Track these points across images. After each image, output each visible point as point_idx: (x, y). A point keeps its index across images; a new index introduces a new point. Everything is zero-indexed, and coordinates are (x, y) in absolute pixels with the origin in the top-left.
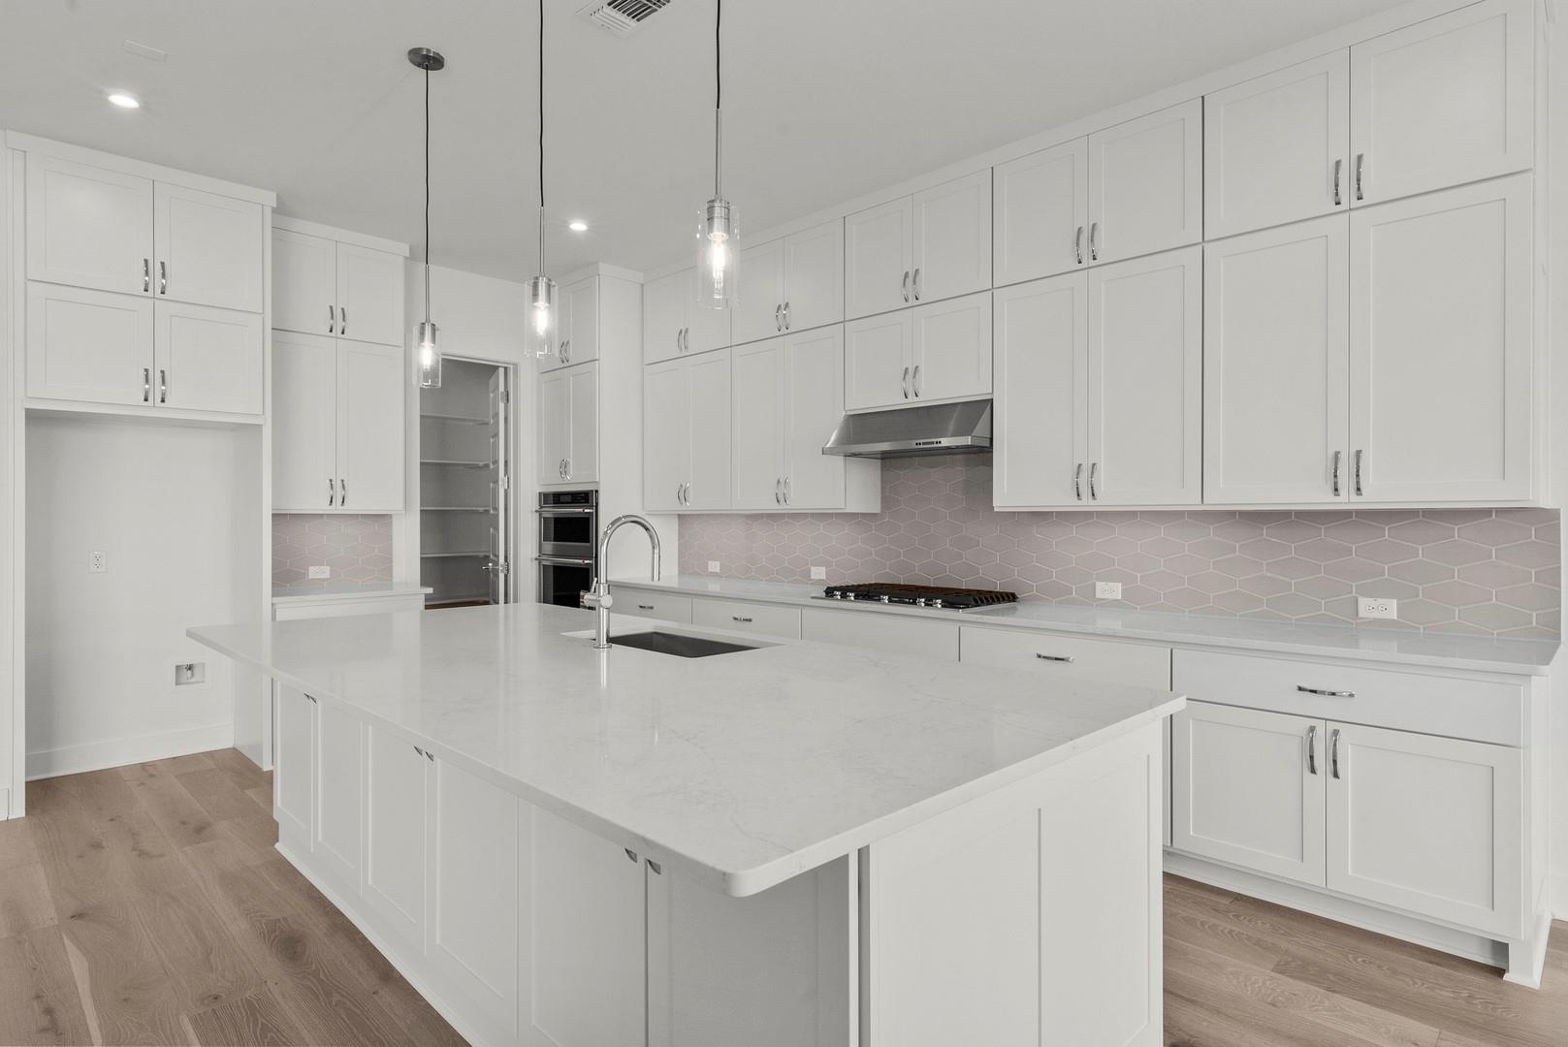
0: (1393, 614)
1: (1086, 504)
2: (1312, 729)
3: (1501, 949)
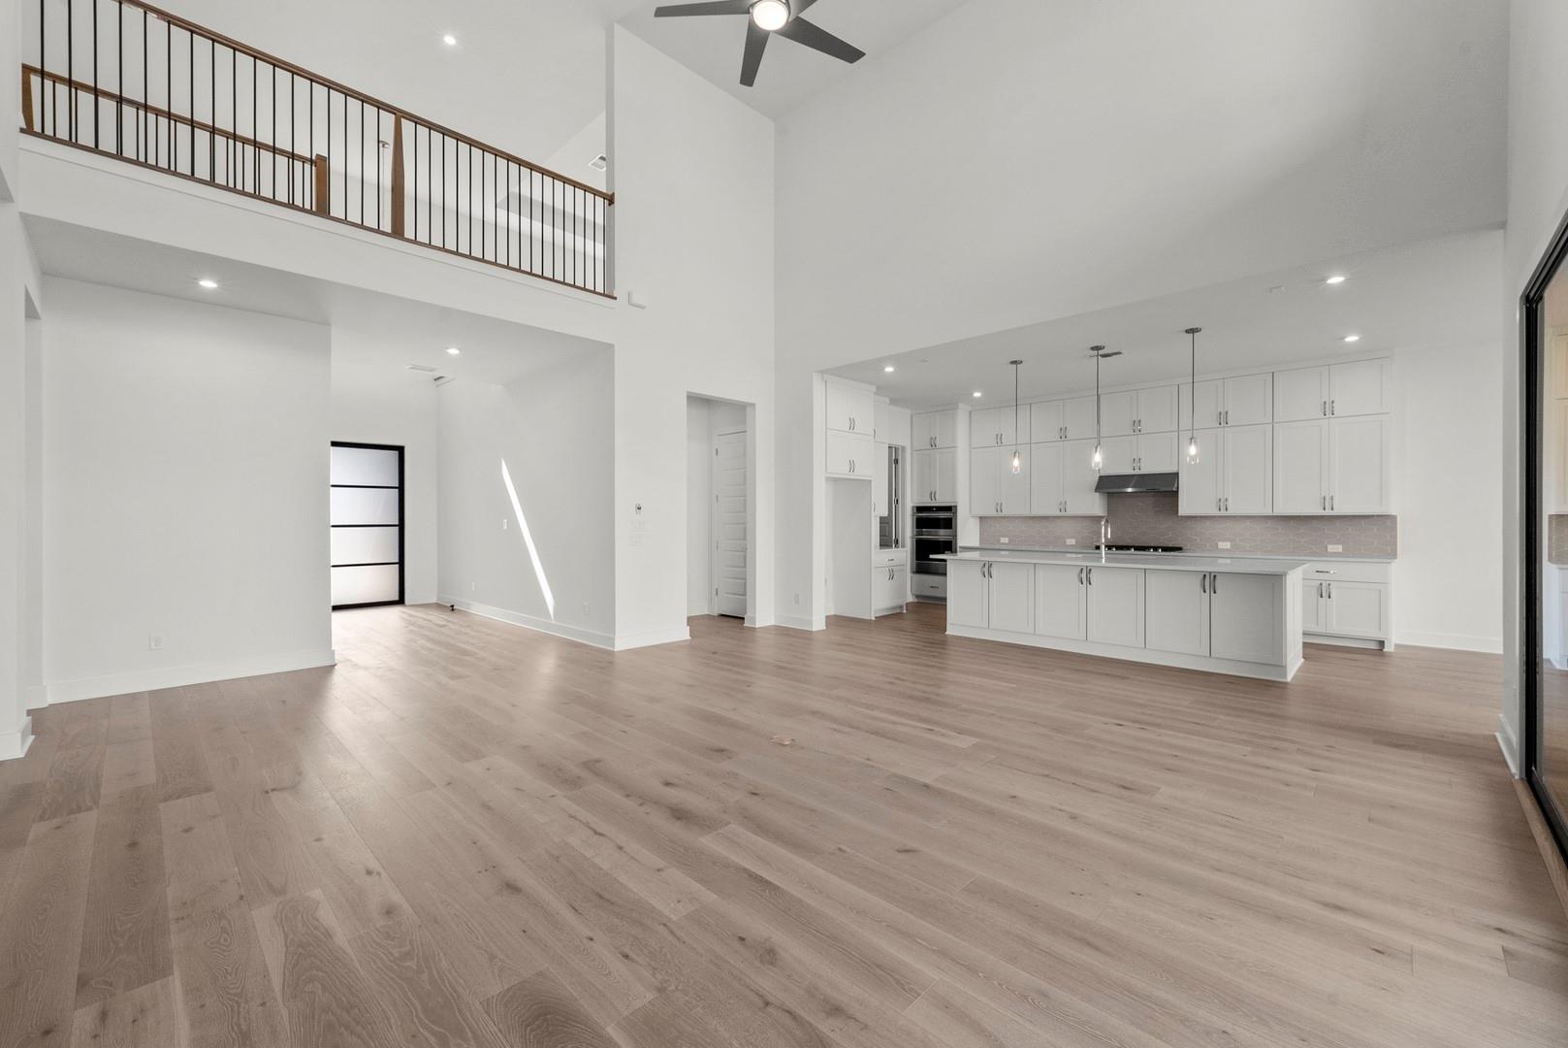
0: (1340, 550)
1: (1223, 513)
2: (1321, 584)
3: (1382, 643)
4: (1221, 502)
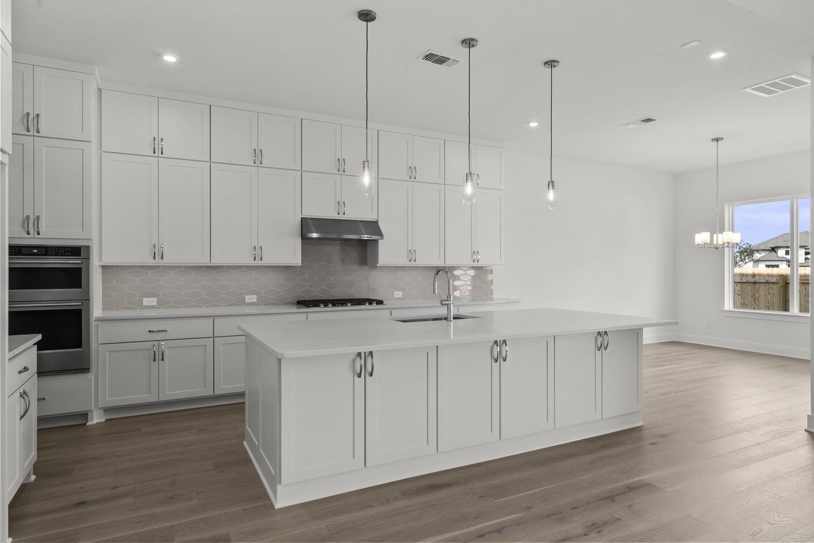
1: (412, 263)
4: (411, 253)
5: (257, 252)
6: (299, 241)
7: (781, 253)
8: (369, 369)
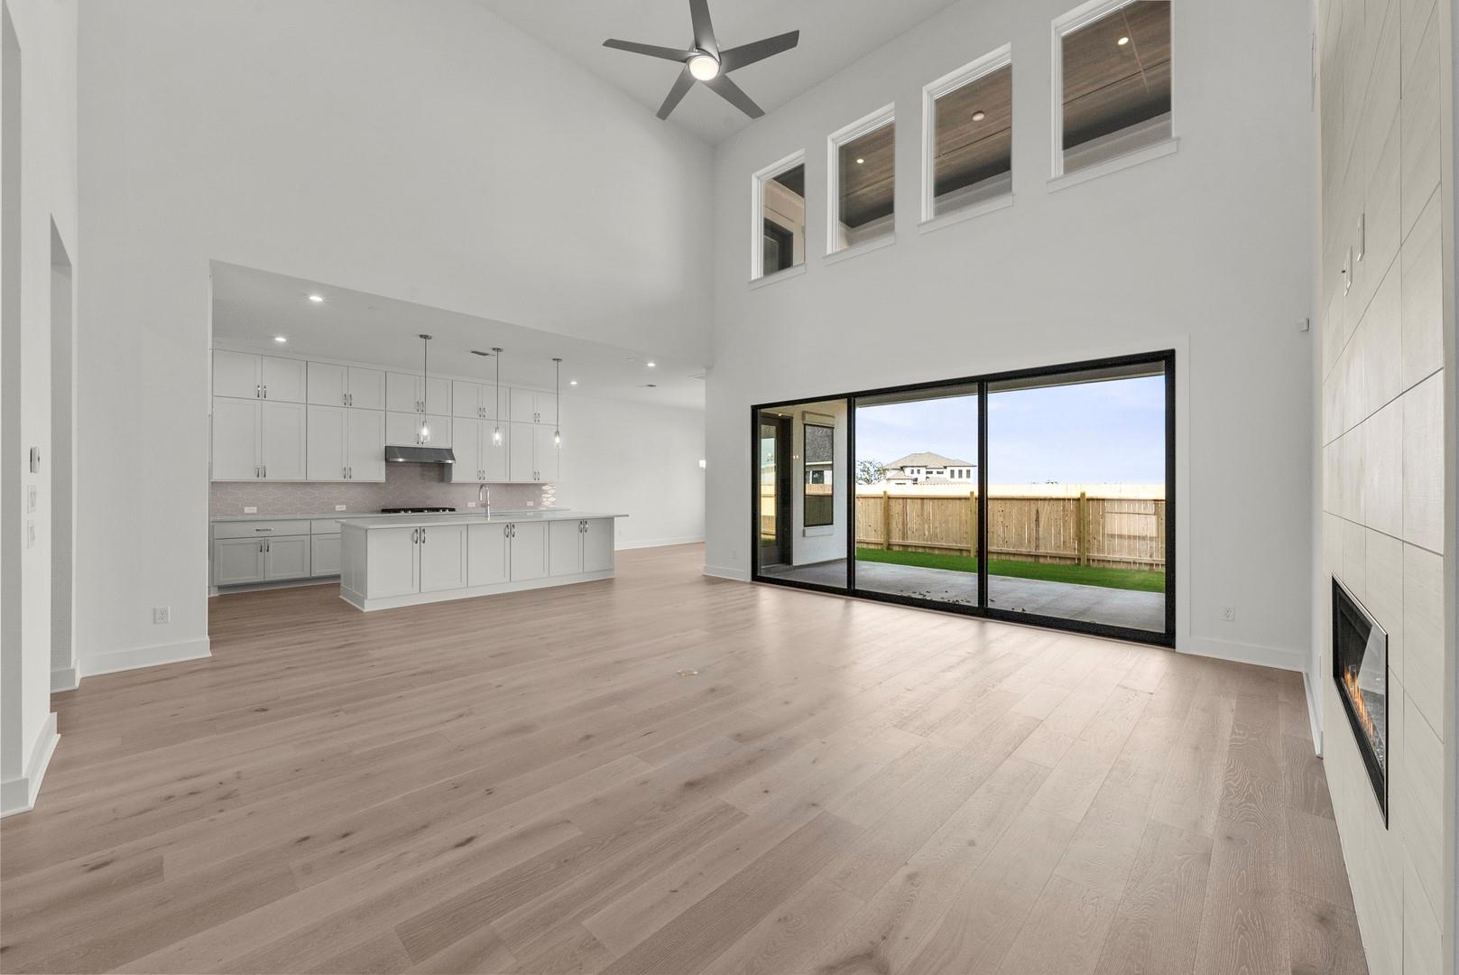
1: (482, 481)
4: (481, 473)
5: (347, 472)
6: (383, 463)
7: (908, 471)
8: (423, 539)
